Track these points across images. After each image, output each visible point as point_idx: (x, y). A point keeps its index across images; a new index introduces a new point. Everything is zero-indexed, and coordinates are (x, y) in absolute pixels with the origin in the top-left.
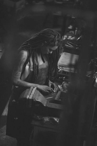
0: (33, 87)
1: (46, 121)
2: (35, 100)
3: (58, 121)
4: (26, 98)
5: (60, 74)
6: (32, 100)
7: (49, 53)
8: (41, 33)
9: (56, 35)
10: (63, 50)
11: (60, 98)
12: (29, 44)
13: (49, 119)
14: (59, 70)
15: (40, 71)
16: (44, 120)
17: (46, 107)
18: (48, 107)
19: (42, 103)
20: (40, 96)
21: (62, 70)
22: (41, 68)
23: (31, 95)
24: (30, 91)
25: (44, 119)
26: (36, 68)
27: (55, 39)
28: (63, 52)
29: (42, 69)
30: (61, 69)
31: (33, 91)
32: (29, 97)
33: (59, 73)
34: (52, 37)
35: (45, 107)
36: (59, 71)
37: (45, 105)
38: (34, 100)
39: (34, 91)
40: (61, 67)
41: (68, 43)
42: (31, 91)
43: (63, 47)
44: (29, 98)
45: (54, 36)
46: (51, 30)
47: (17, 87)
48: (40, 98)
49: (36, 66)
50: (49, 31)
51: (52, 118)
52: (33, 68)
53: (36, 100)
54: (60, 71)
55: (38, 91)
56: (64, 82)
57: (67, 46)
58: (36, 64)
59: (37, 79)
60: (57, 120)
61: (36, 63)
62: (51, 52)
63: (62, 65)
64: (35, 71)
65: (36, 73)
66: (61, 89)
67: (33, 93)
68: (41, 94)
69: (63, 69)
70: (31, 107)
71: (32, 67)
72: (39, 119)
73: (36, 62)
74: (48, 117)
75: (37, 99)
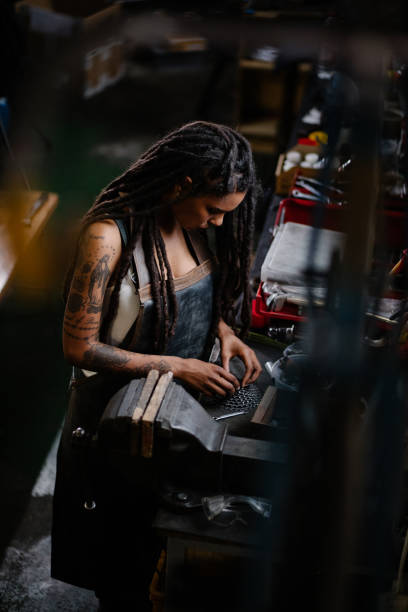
0: (157, 372)
1: (217, 513)
2: (170, 427)
3: (266, 514)
4: (131, 419)
5: (272, 313)
6: (156, 424)
7: (209, 222)
8: (165, 144)
9: (231, 147)
10: (284, 211)
11: (274, 417)
12: (122, 194)
13: (228, 505)
14: (268, 296)
15: (180, 304)
16: (208, 509)
17: (217, 455)
18: (225, 455)
19: (198, 436)
20: (190, 407)
21: (280, 299)
22: (185, 291)
23: (149, 407)
24: (145, 388)
25: (207, 503)
26: (162, 291)
27: (229, 166)
28: (285, 222)
29: (187, 296)
30: (275, 292)
31: (157, 388)
32: (141, 414)
33: (269, 309)
34: (214, 158)
35: (212, 453)
36: (268, 303)
37: (210, 448)
38: (164, 427)
39: (161, 389)
40: (275, 286)
41: (302, 184)
42: (151, 389)
43: (281, 203)
44: (141, 418)
45: (221, 153)
46: (209, 128)
47: (88, 374)
48: (189, 418)
49: (162, 285)
50: (198, 132)
51: (242, 498)
52: (153, 293)
53: (174, 427)
54: (272, 302)
55: (180, 390)
56: (288, 349)
57: (300, 195)
58: (163, 276)
59: (170, 335)
60: (263, 506)
61: (162, 270)
62: (220, 221)
63: (279, 278)
64: (159, 306)
65: (167, 312)
66: (277, 380)
67: (157, 398)
68: (192, 401)
69: (285, 292)
70: (150, 454)
71: (144, 287)
72: (188, 505)
73: (161, 265)
74: (226, 498)
75: (178, 423)
